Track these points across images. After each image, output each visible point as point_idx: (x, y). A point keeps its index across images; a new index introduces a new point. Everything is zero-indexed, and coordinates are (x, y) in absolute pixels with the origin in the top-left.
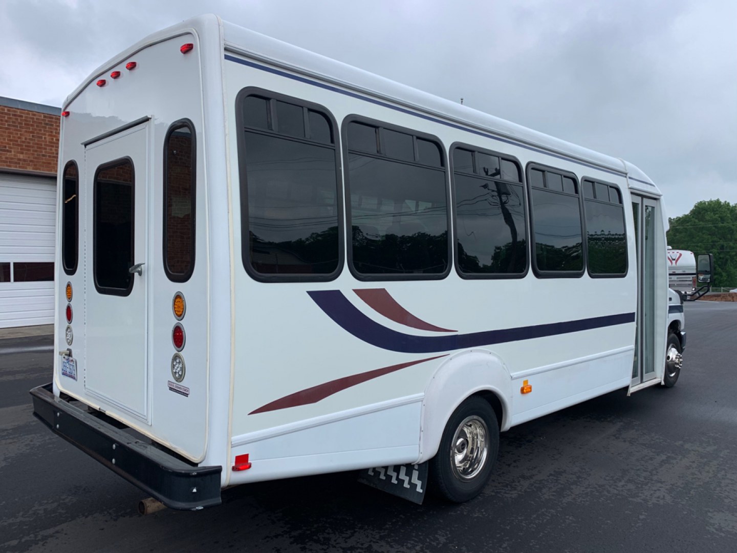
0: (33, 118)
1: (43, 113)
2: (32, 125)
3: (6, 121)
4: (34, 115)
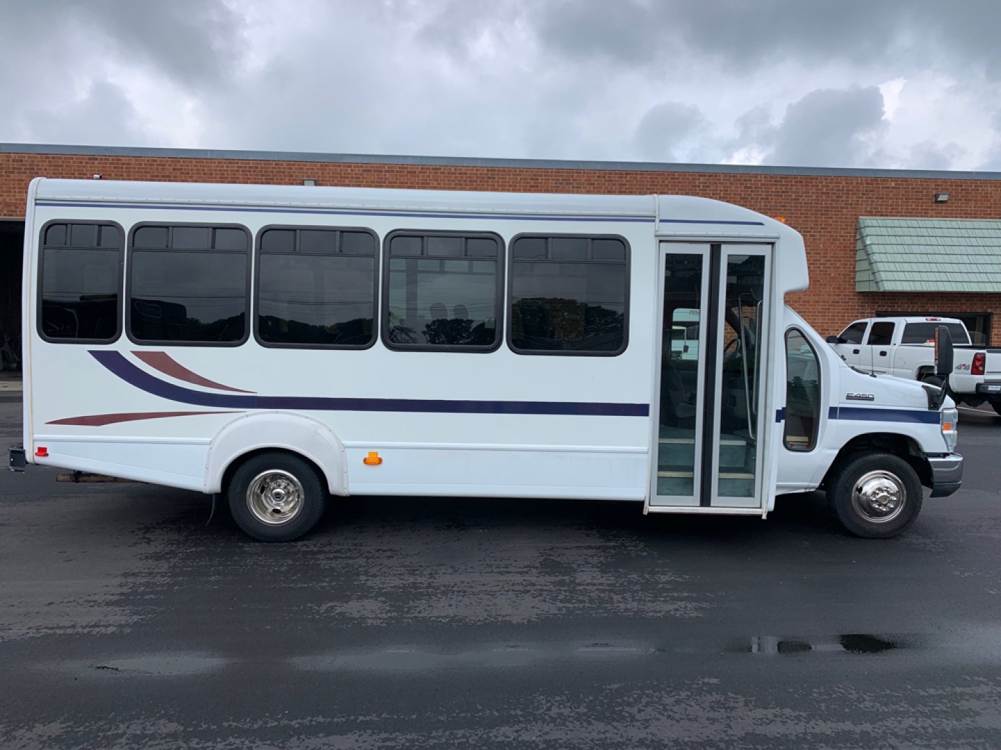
0: (477, 174)
1: (486, 167)
2: (476, 181)
3: (453, 181)
4: (478, 170)
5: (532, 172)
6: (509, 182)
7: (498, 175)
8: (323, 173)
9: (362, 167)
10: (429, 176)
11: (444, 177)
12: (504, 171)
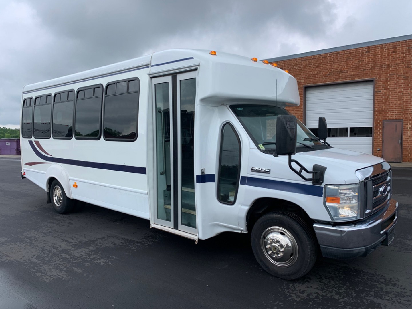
5: (393, 44)
6: (378, 52)
7: (372, 50)
8: (284, 65)
9: (301, 59)
10: (333, 58)
11: (341, 56)
12: (375, 47)
